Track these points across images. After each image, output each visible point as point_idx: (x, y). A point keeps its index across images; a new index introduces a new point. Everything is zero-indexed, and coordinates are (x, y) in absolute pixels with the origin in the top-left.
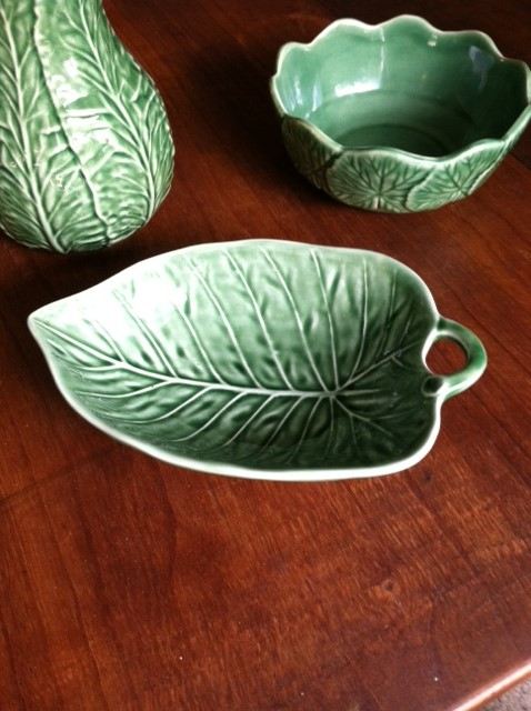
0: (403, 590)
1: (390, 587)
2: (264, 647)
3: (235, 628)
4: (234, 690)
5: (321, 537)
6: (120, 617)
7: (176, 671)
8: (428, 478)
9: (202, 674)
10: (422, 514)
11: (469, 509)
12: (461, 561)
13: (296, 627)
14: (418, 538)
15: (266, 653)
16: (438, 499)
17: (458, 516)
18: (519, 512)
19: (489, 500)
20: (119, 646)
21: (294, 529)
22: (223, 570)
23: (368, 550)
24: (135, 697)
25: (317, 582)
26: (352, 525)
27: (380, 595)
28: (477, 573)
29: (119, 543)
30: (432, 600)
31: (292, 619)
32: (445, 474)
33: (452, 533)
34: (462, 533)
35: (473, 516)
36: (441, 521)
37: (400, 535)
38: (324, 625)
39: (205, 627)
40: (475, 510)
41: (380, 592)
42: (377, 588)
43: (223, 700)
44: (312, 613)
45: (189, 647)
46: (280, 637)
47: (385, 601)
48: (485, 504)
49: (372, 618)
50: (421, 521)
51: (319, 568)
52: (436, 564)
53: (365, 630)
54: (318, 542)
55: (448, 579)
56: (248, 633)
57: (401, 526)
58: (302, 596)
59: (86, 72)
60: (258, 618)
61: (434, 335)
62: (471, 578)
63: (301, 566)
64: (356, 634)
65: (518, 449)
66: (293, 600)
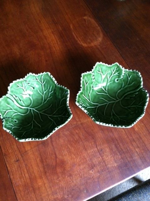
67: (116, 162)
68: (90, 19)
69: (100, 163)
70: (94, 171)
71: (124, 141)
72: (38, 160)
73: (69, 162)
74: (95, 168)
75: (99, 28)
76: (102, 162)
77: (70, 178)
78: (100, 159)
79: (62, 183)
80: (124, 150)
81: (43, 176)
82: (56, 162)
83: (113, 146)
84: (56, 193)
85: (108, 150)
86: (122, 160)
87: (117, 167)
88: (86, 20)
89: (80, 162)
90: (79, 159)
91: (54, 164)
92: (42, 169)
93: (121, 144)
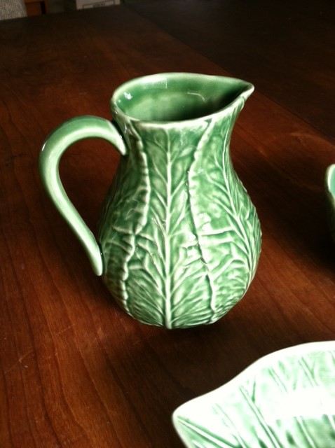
59: (220, 199)
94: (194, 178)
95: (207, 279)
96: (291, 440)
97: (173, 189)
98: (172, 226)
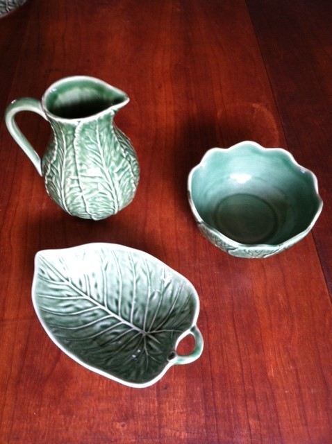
0: (128, 429)
1: (123, 426)
2: (65, 424)
3: (58, 413)
4: (46, 435)
5: (109, 393)
6: (22, 387)
7: (31, 418)
8: (166, 388)
9: (39, 423)
10: (154, 403)
11: (174, 410)
12: (157, 429)
13: (80, 423)
14: (146, 412)
15: (64, 428)
16: (164, 399)
17: (168, 411)
18: (193, 421)
19: (185, 410)
20: (16, 399)
21: (101, 385)
22: (66, 387)
23: (124, 406)
24: (13, 420)
25: (97, 410)
26: (124, 394)
27: (117, 427)
28: (160, 437)
29: (35, 358)
30: (136, 439)
31: (80, 419)
32: (174, 390)
33: (160, 416)
34: (165, 418)
35: (174, 413)
36: (159, 408)
37: (140, 407)
38: (90, 428)
39: (49, 406)
40: (176, 411)
41: (118, 425)
42: (118, 424)
43: (41, 436)
44: (89, 421)
45: (40, 410)
46: (73, 424)
47: (118, 430)
48: (182, 411)
49: (109, 434)
50: (151, 405)
51: (102, 404)
52: (146, 425)
53: (104, 437)
54: (107, 393)
55: (147, 434)
56: (62, 416)
57: (142, 403)
58: (89, 412)
59: (95, 159)
60: (69, 413)
61: (188, 332)
62: (156, 438)
63: (95, 400)
64: (100, 437)
65: (212, 394)
66: (85, 412)
67: (186, 429)
68: (265, 110)
69: (148, 414)
70: (125, 428)
71: (229, 390)
72: (18, 348)
73: (80, 383)
74: (131, 421)
75: (277, 133)
76: (155, 416)
77: (65, 419)
78: (154, 407)
79: (40, 422)
80: (220, 411)
81: (9, 387)
82: (53, 369)
83: (198, 388)
84: (18, 439)
85: (181, 392)
86: (204, 430)
87: (186, 441)
88: (255, 110)
89: (103, 392)
90: (105, 385)
91: (46, 371)
92: (15, 371)
93: (218, 393)
94: (77, 146)
95: (82, 197)
96: (96, 286)
97: (67, 147)
98: (66, 165)
